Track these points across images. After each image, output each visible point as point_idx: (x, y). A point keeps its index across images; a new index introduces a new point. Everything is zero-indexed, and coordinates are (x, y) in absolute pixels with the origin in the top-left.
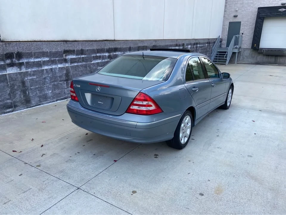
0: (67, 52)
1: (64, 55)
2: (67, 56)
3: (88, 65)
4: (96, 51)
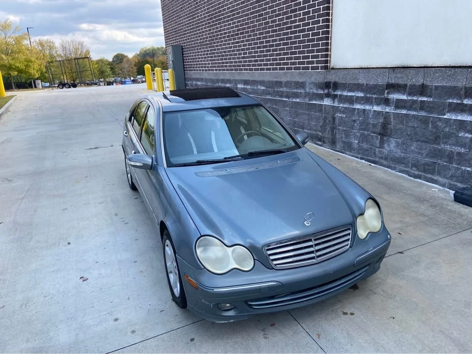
0: (392, 87)
1: (386, 92)
2: (391, 94)
3: (431, 119)
4: (463, 92)
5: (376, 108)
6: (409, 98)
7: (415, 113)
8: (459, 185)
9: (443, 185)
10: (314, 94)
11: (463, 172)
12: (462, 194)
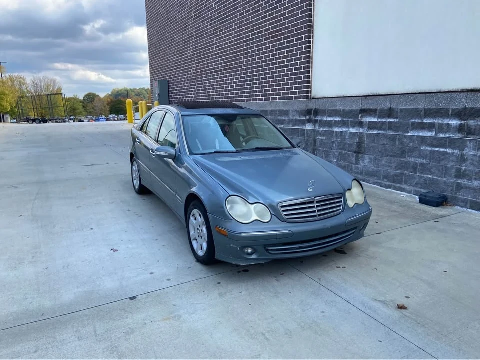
0: (365, 112)
1: (360, 116)
2: (364, 118)
3: (398, 137)
4: (423, 113)
5: (352, 130)
6: (380, 120)
7: (384, 133)
8: (423, 191)
9: (410, 193)
10: (296, 120)
11: (426, 180)
12: (426, 196)
